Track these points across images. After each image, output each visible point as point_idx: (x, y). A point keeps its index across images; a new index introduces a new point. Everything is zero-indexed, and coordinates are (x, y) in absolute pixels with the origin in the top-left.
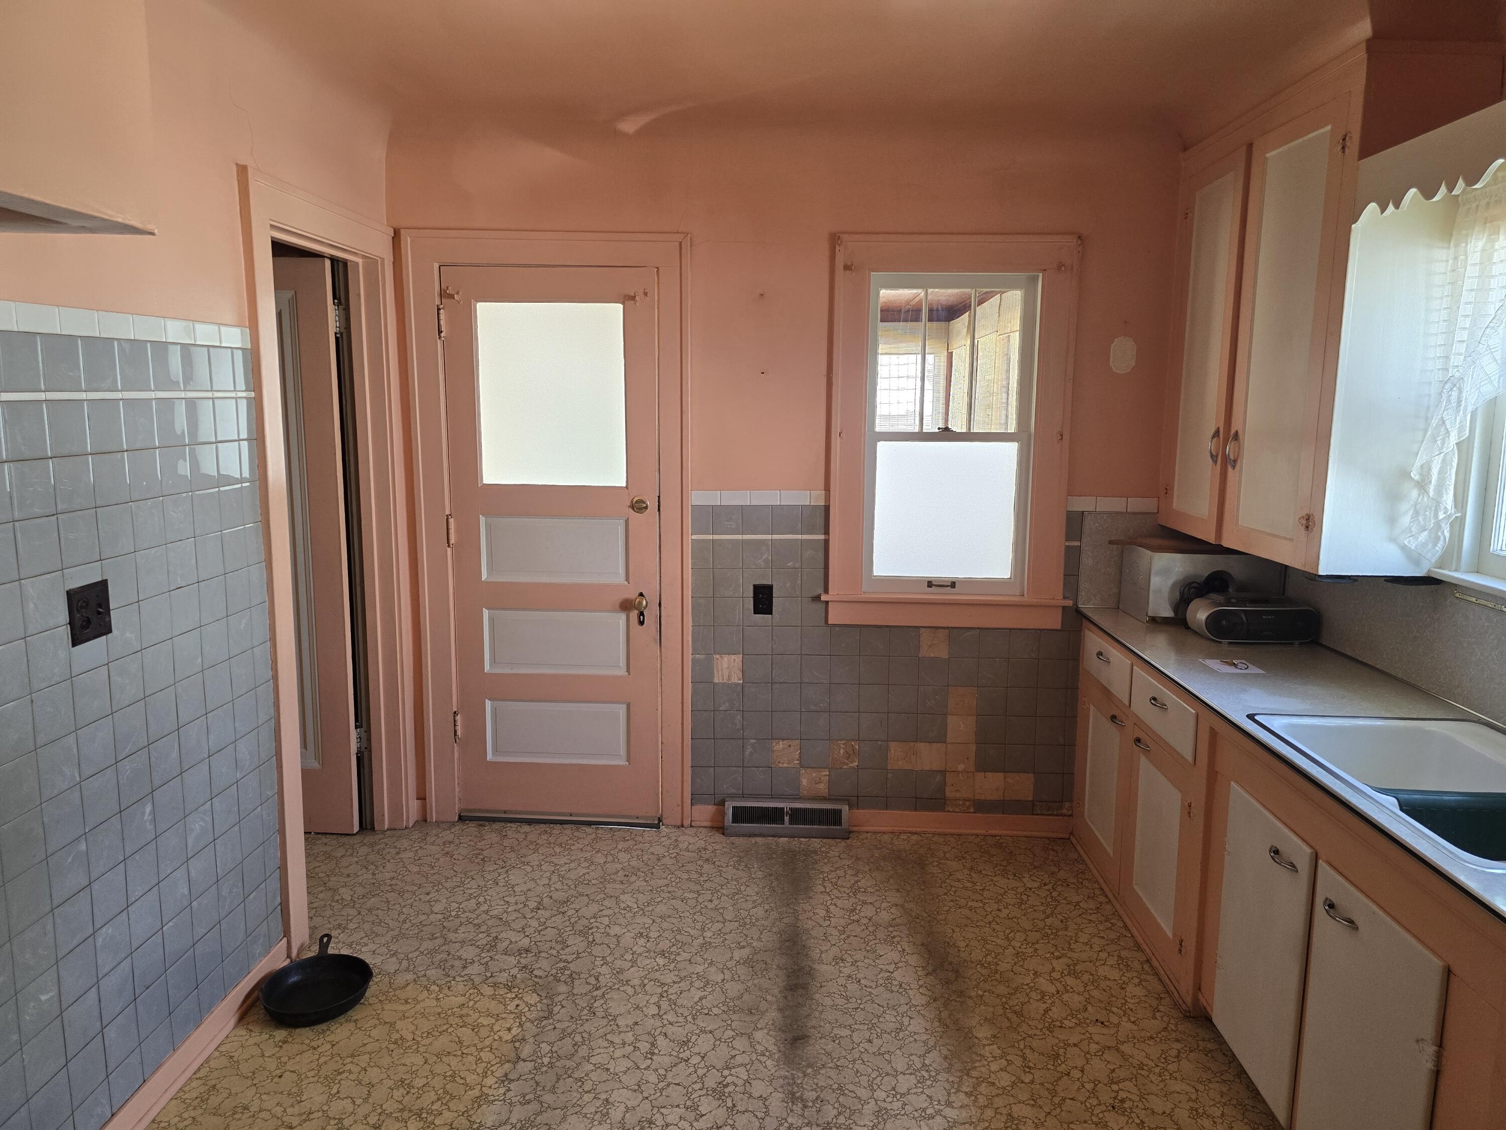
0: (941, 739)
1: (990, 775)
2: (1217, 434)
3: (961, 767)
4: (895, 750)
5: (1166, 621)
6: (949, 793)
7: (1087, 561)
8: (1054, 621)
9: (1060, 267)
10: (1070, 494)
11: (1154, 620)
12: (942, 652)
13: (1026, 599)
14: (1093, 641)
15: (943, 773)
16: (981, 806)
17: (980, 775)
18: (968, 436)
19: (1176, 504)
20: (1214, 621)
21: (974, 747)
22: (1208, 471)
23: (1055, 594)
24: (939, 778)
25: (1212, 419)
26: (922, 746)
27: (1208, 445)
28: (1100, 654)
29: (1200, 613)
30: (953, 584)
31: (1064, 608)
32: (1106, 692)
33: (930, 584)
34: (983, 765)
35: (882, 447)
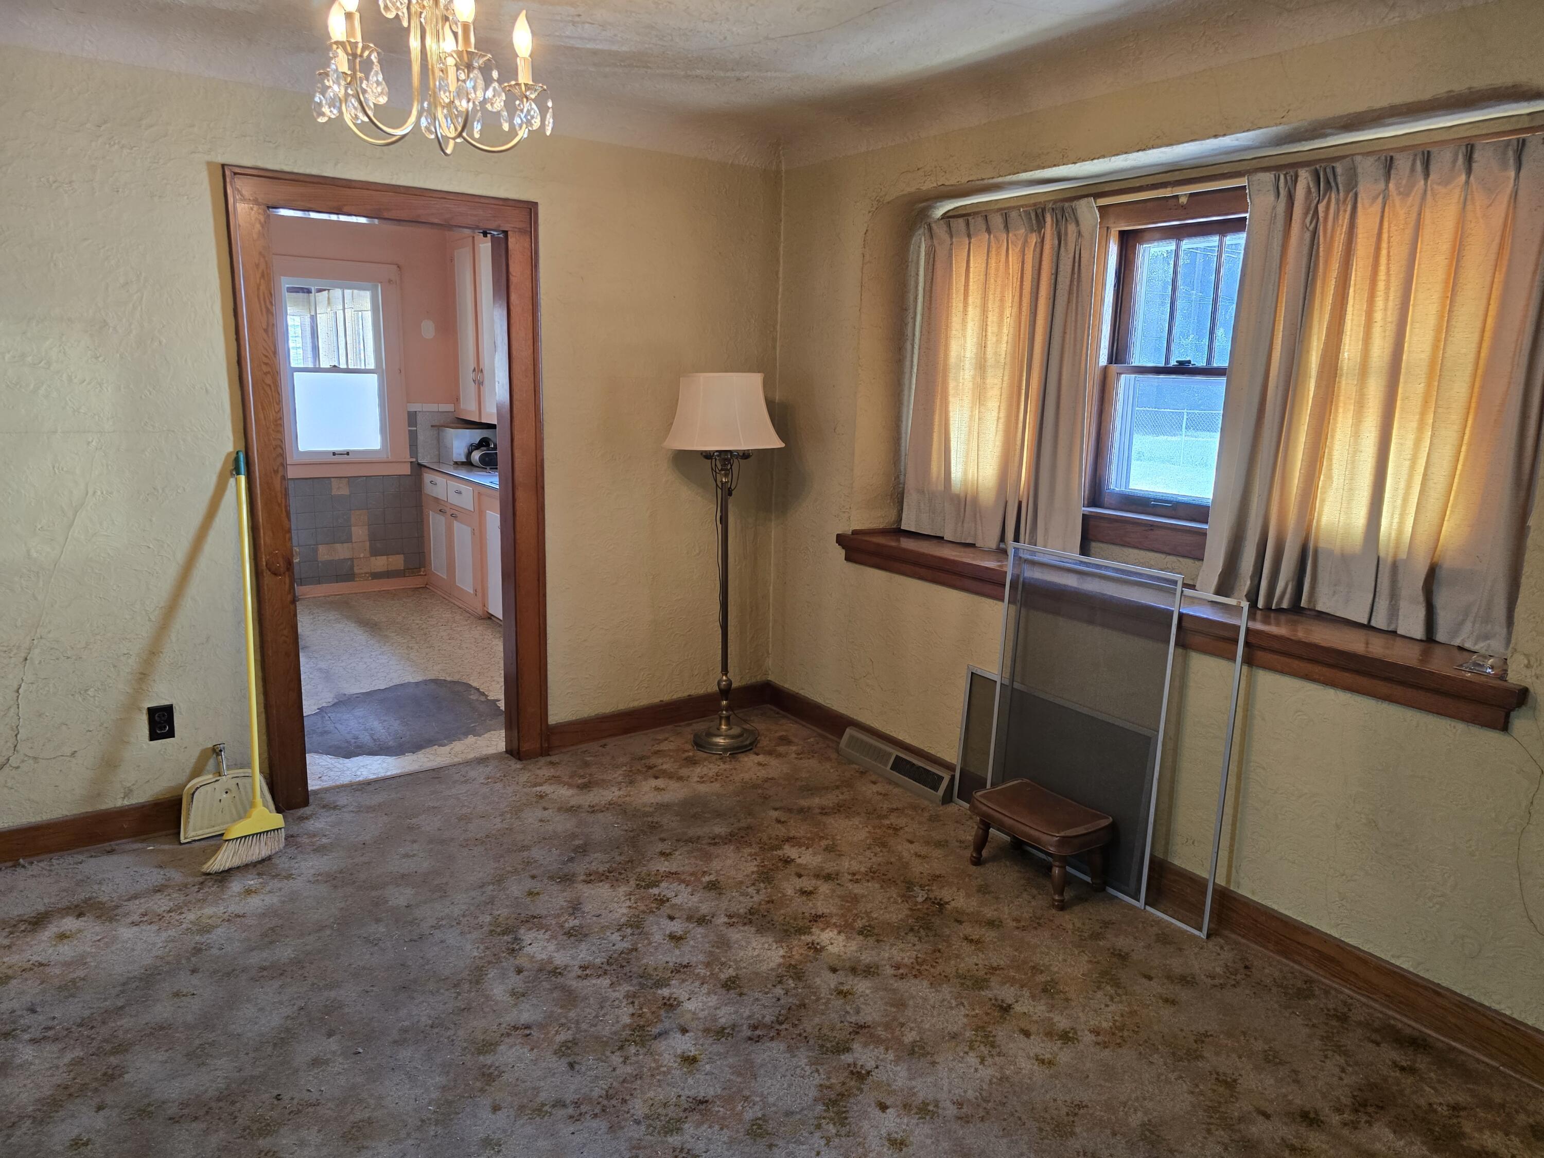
0: (349, 540)
1: (378, 558)
2: (474, 370)
3: (362, 555)
4: (322, 549)
5: (463, 463)
6: (356, 570)
7: (421, 438)
8: (406, 470)
9: (390, 281)
10: (408, 402)
11: (456, 463)
12: (345, 491)
13: (390, 459)
14: (428, 477)
15: (352, 559)
16: (376, 576)
17: (373, 559)
18: (348, 371)
19: (462, 406)
20: (482, 459)
21: (368, 544)
22: (472, 387)
23: (406, 456)
24: (349, 563)
25: (472, 365)
26: (338, 546)
27: (471, 375)
28: (431, 482)
29: (476, 456)
30: (348, 454)
31: (411, 462)
32: (437, 500)
33: (334, 454)
34: (375, 552)
35: (297, 375)
